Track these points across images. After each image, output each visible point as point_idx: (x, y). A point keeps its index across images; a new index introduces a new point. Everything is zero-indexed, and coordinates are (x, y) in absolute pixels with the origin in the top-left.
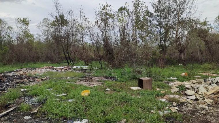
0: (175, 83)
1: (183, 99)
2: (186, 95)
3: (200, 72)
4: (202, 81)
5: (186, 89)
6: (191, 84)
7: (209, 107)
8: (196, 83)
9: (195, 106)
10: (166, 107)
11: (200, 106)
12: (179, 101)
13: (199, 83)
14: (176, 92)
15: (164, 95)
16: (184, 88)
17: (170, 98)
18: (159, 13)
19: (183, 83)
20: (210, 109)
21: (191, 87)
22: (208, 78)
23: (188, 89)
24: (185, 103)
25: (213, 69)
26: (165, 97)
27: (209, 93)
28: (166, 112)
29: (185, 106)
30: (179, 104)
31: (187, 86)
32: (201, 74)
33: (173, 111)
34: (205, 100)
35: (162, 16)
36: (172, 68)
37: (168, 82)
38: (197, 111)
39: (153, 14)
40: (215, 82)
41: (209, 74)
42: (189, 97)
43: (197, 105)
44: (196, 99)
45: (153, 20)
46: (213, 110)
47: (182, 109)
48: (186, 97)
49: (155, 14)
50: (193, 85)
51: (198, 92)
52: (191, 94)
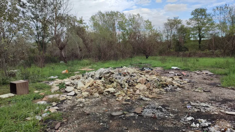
0: (55, 81)
1: (63, 97)
2: (66, 92)
3: (79, 68)
4: (80, 76)
5: (66, 86)
6: (70, 80)
7: (85, 99)
8: (75, 79)
9: (74, 102)
10: (45, 109)
11: (78, 100)
12: (59, 99)
13: (78, 79)
14: (56, 91)
15: (44, 97)
16: (64, 85)
17: (49, 99)
18: (33, 4)
19: (63, 81)
20: (87, 101)
21: (71, 83)
22: (85, 73)
23: (68, 85)
24: (65, 100)
25: (90, 64)
26: (44, 99)
27: (85, 87)
28: (44, 115)
29: (65, 103)
30: (59, 103)
31: (67, 83)
32: (81, 69)
33: (53, 112)
34: (82, 94)
35: (37, 8)
36: (52, 66)
37: (49, 81)
38: (75, 106)
39: (26, 4)
40: (91, 76)
41: (87, 69)
42: (69, 94)
43: (75, 99)
44: (76, 94)
45: (27, 11)
46: (89, 101)
47: (61, 107)
48: (66, 94)
49: (28, 4)
50: (72, 81)
51: (77, 87)
52: (70, 91)
